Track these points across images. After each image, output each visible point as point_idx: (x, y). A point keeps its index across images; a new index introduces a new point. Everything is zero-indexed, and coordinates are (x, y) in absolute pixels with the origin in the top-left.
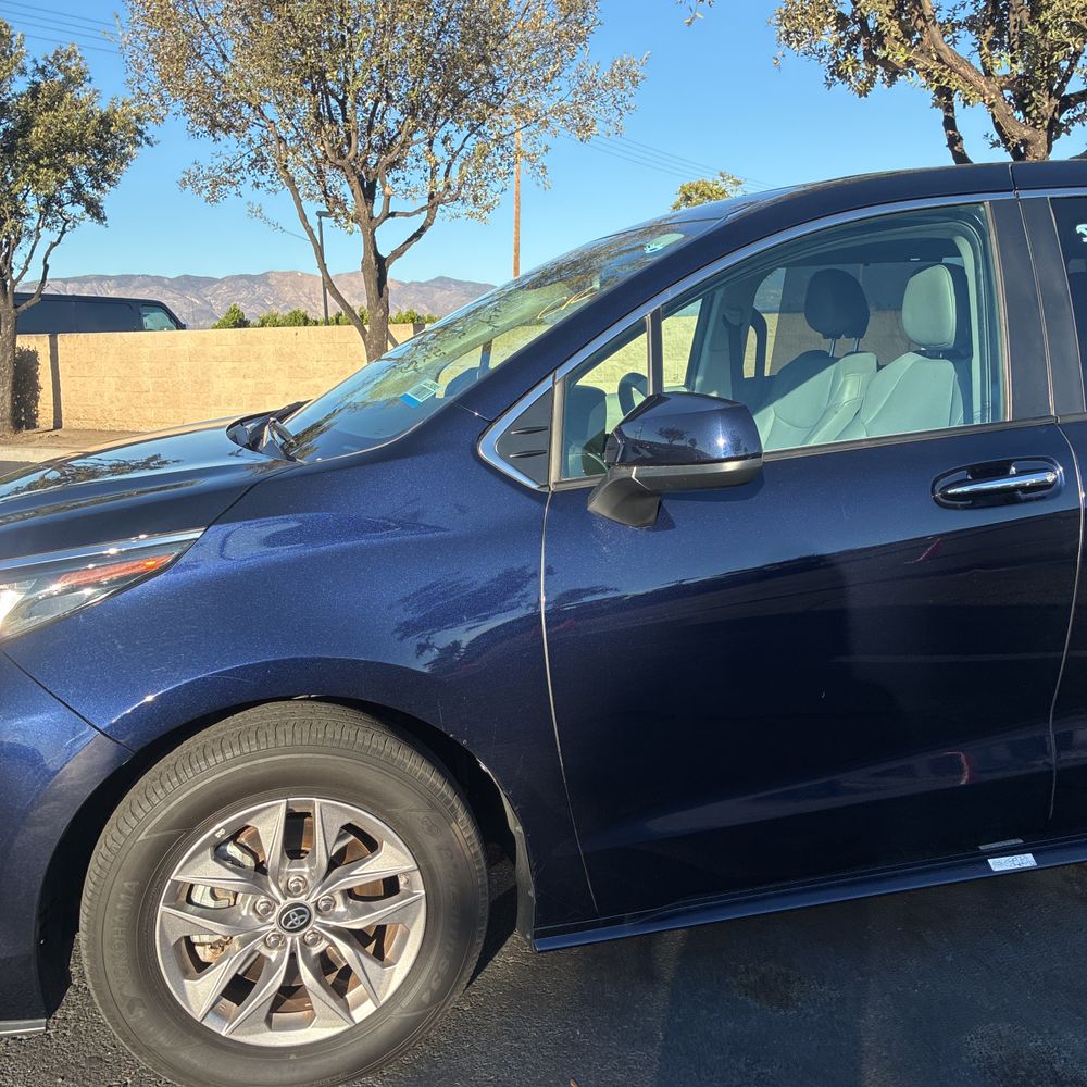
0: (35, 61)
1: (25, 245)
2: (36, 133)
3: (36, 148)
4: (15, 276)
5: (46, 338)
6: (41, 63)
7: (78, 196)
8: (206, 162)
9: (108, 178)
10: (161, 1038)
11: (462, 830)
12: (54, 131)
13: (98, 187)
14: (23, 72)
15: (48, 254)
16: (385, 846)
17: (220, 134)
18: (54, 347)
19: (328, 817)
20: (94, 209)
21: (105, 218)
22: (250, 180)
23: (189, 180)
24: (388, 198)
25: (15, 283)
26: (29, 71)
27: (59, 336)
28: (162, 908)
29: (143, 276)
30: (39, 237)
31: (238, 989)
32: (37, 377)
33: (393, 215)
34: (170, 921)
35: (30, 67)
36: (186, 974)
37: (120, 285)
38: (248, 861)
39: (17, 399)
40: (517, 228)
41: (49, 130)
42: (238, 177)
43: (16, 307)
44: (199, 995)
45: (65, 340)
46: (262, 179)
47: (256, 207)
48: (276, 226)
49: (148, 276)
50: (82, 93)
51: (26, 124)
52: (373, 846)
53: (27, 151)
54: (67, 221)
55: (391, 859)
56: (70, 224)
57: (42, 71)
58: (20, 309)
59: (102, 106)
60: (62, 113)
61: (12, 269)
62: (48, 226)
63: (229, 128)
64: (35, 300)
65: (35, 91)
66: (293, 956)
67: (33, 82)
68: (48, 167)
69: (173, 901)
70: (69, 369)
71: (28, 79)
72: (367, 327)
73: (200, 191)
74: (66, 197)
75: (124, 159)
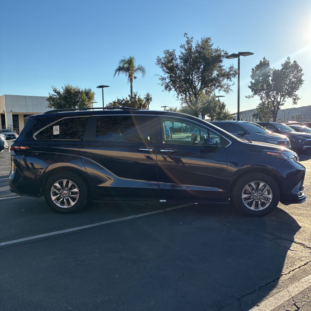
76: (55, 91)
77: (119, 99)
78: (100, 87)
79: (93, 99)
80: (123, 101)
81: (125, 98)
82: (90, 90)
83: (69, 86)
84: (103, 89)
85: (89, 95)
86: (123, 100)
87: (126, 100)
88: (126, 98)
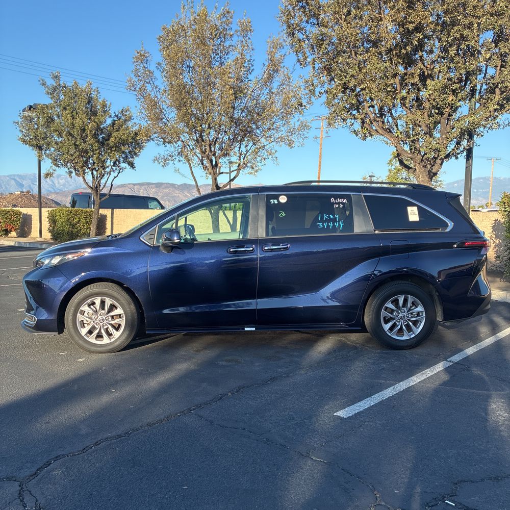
0: (115, 113)
1: (106, 177)
2: (112, 139)
3: (111, 145)
4: (101, 188)
5: (110, 210)
6: (117, 113)
7: (126, 160)
8: (162, 153)
9: (136, 154)
10: (77, 338)
11: (133, 307)
12: (118, 139)
13: (133, 157)
14: (110, 117)
15: (113, 180)
16: (118, 308)
17: (167, 144)
18: (112, 214)
19: (109, 301)
20: (132, 165)
21: (135, 167)
22: (177, 159)
23: (156, 160)
24: (220, 167)
25: (101, 190)
26: (112, 116)
27: (115, 210)
28: (78, 314)
29: (167, 183)
30: (110, 175)
31: (90, 332)
32: (106, 224)
33: (222, 173)
34: (80, 317)
35: (113, 115)
36: (82, 327)
37: (157, 187)
38: (94, 309)
39: (99, 232)
40: (320, 169)
41: (116, 138)
42: (174, 158)
43: (100, 199)
44: (84, 331)
45: (116, 211)
46: (181, 159)
47: (177, 169)
48: (184, 176)
49: (169, 184)
50: (130, 124)
51: (110, 135)
52: (116, 308)
53: (108, 145)
54: (121, 169)
55: (119, 311)
56: (121, 170)
57: (117, 116)
58: (102, 200)
59: (136, 128)
60: (121, 132)
61: (100, 185)
62: (113, 171)
63: (170, 142)
64: (107, 197)
65: (114, 123)
66: (101, 328)
67: (114, 120)
68: (115, 150)
69: (81, 313)
70: (117, 221)
71: (112, 119)
72: (212, 211)
73: (160, 163)
74: (122, 160)
75: (141, 148)
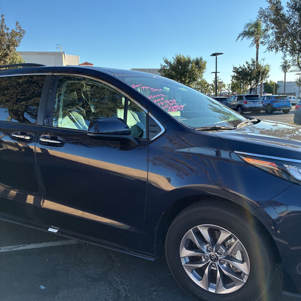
76: (166, 62)
77: (235, 66)
78: (214, 55)
79: (204, 68)
80: (240, 69)
81: (242, 66)
82: (201, 59)
83: (180, 55)
84: (216, 57)
85: (199, 64)
86: (240, 67)
87: (244, 67)
88: (244, 66)
